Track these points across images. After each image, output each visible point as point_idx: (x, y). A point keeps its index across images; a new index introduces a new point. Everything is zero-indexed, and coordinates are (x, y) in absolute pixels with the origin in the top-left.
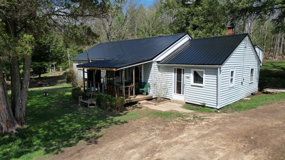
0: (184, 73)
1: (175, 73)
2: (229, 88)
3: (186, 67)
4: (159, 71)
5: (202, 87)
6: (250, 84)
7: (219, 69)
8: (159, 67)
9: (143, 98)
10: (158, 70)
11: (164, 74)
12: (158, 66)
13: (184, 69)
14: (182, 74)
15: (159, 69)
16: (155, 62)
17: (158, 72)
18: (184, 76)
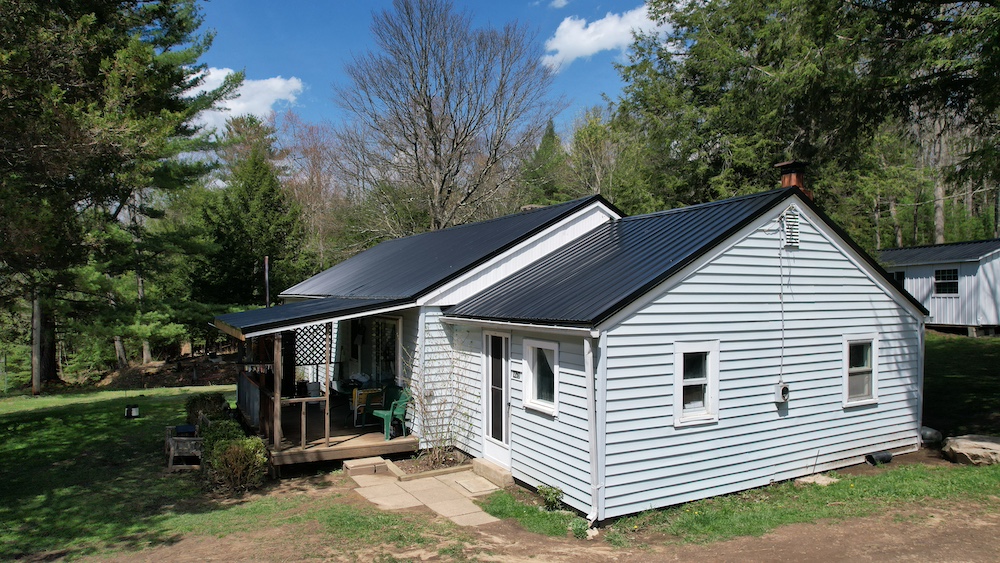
0: (507, 360)
1: (487, 356)
2: (677, 428)
3: (512, 332)
4: (452, 344)
5: (551, 417)
6: (846, 410)
7: (587, 344)
8: (450, 328)
9: (369, 447)
10: (447, 341)
11: (463, 358)
12: (443, 323)
13: (507, 339)
14: (503, 360)
15: (450, 338)
16: (427, 308)
17: (449, 348)
18: (509, 366)
